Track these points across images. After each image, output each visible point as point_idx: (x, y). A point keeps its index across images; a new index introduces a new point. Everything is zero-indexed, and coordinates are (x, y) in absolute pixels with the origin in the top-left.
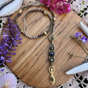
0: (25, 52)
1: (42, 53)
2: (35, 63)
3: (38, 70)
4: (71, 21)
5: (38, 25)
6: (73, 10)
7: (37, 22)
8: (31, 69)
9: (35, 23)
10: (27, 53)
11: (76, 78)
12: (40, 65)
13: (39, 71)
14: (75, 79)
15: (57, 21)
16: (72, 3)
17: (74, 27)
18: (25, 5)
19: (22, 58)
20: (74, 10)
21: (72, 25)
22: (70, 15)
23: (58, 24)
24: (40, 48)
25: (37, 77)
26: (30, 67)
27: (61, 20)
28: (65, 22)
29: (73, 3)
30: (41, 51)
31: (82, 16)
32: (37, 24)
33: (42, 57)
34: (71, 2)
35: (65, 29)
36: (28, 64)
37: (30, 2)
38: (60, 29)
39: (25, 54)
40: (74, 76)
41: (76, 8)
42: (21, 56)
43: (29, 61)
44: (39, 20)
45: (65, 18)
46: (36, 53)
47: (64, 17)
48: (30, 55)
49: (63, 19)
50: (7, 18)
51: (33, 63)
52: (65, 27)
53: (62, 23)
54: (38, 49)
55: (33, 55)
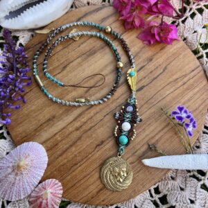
0: (54, 117)
1: (89, 127)
2: (71, 146)
3: (74, 163)
4: (172, 64)
5: (96, 62)
6: (183, 38)
7: (94, 53)
8: (60, 158)
9: (89, 56)
10: (59, 121)
11: (152, 196)
12: (79, 153)
13: (76, 164)
14: (151, 198)
15: (140, 60)
16: (183, 22)
17: (175, 81)
18: (76, 8)
19: (46, 131)
20: (185, 39)
21: (173, 75)
22: (173, 49)
23: (140, 66)
24: (89, 116)
25: (69, 177)
26: (59, 153)
27: (150, 60)
28: (157, 65)
29: (187, 21)
30: (89, 122)
31: (202, 57)
32: (92, 59)
33: (89, 137)
34: (183, 19)
35: (155, 80)
36: (57, 145)
37: (88, 3)
38: (141, 80)
39: (54, 124)
40: (150, 191)
41: (191, 35)
42: (45, 125)
43: (59, 139)
44: (99, 50)
45: (159, 54)
46: (77, 124)
47: (157, 53)
48: (64, 128)
49: (156, 57)
50: (30, 34)
51: (68, 146)
52: (155, 76)
53: (151, 66)
54: (83, 118)
55: (70, 129)
